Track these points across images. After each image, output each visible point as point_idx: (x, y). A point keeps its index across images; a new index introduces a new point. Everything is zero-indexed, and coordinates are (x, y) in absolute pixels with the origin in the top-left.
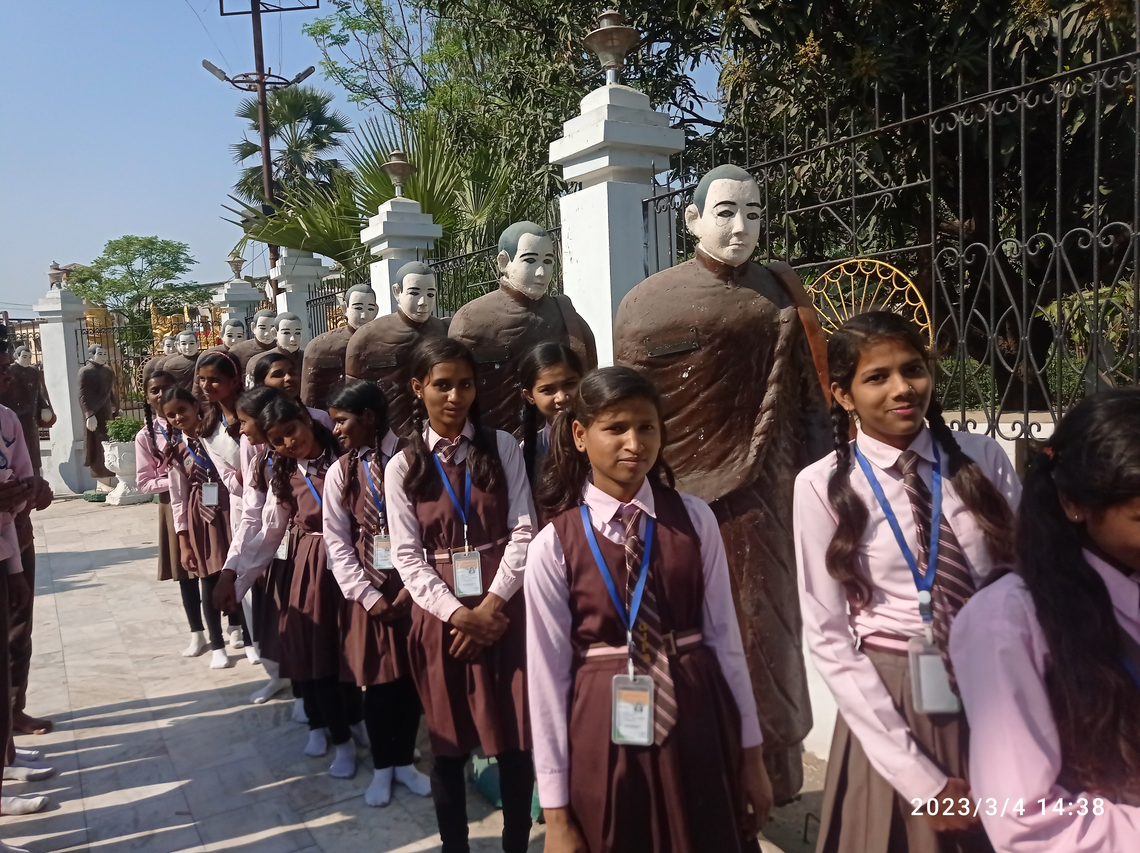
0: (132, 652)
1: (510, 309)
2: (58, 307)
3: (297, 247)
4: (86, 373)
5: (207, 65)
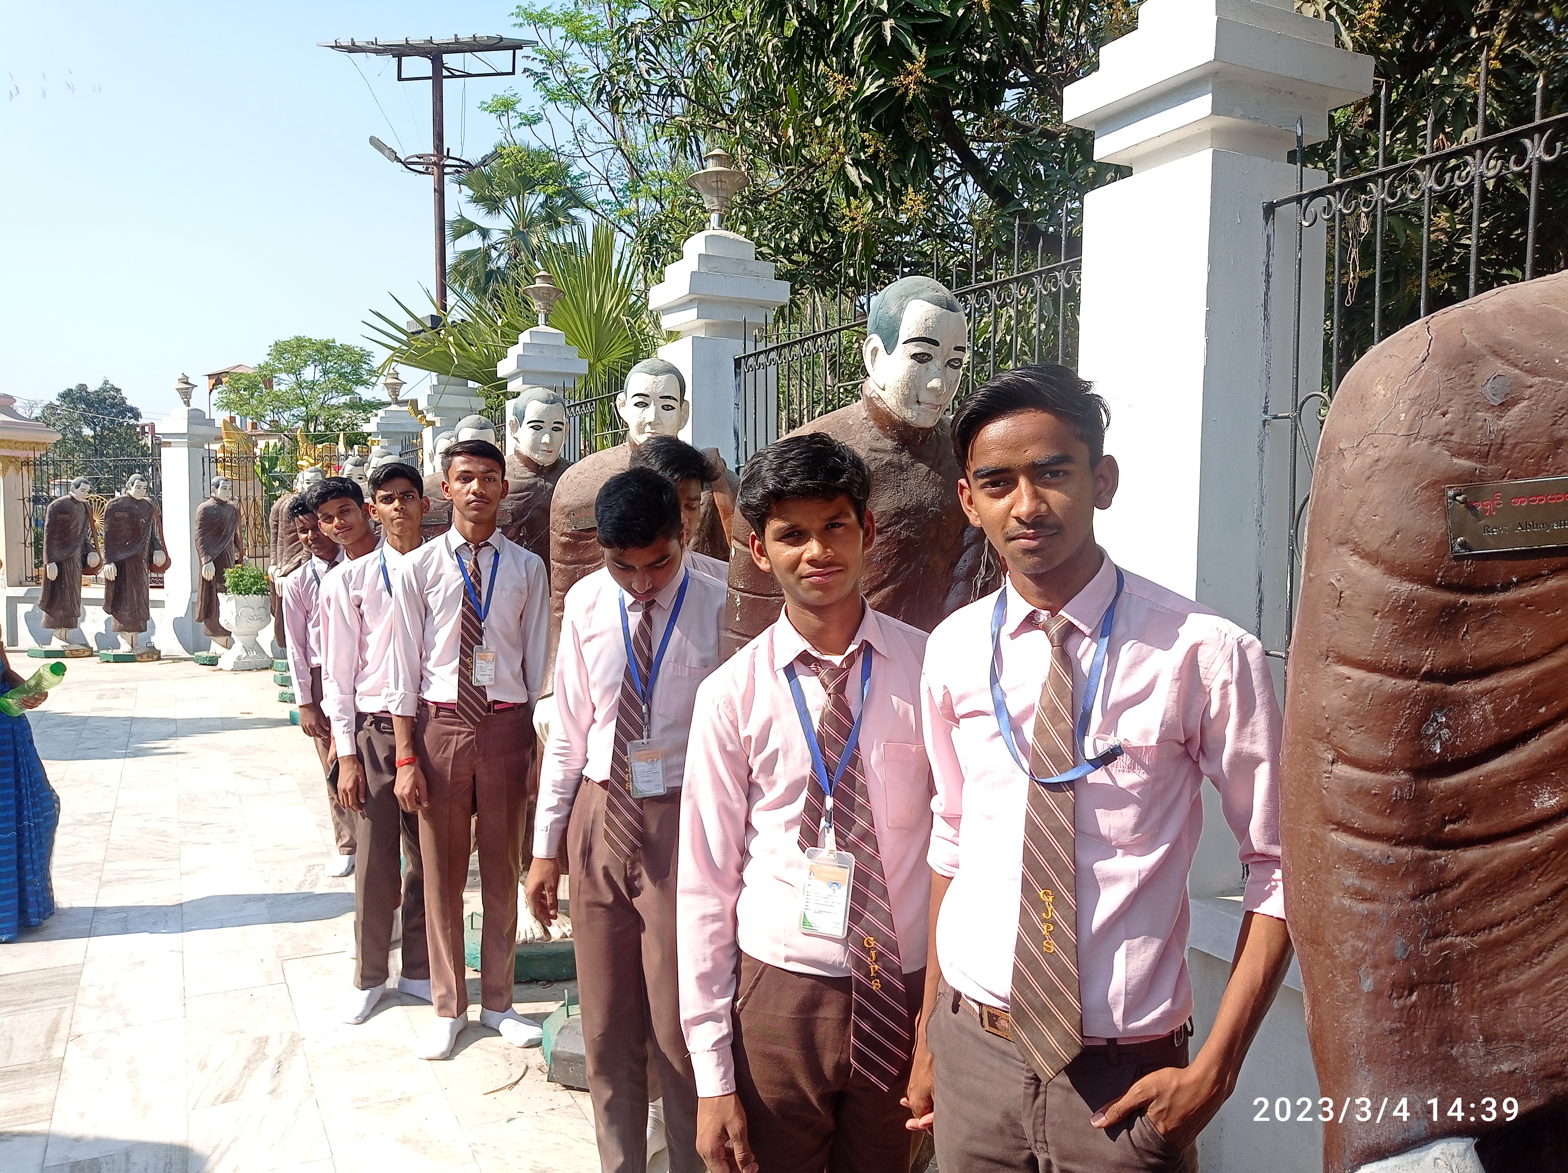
2: (184, 430)
4: (206, 510)
5: (375, 142)
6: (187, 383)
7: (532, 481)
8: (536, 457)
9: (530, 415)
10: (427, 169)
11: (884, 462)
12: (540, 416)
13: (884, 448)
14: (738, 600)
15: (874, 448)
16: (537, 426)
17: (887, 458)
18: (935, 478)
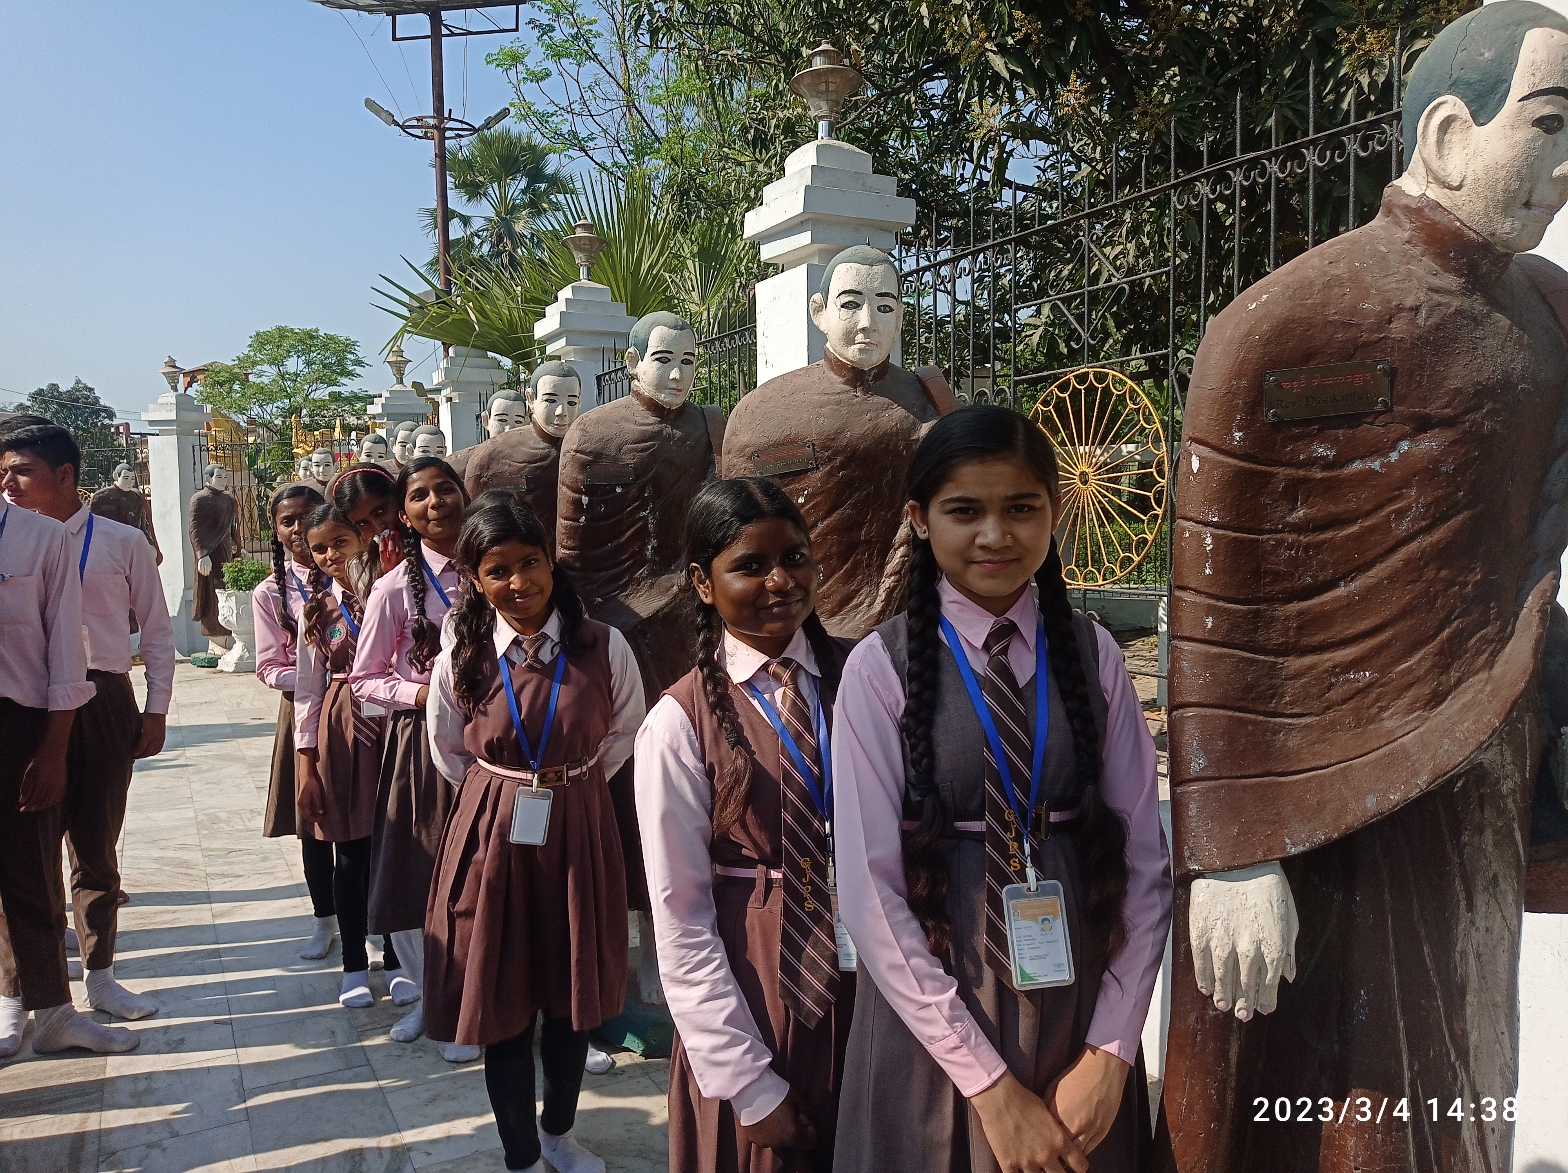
0: (205, 845)
1: (639, 419)
2: (172, 416)
3: (466, 344)
4: (201, 501)
5: (370, 104)
6: (174, 367)
7: (656, 428)
8: (662, 397)
9: (653, 345)
10: (426, 133)
11: (1452, 310)
12: (668, 345)
13: (1447, 286)
14: (1209, 541)
15: (1434, 286)
16: (663, 358)
17: (1456, 303)
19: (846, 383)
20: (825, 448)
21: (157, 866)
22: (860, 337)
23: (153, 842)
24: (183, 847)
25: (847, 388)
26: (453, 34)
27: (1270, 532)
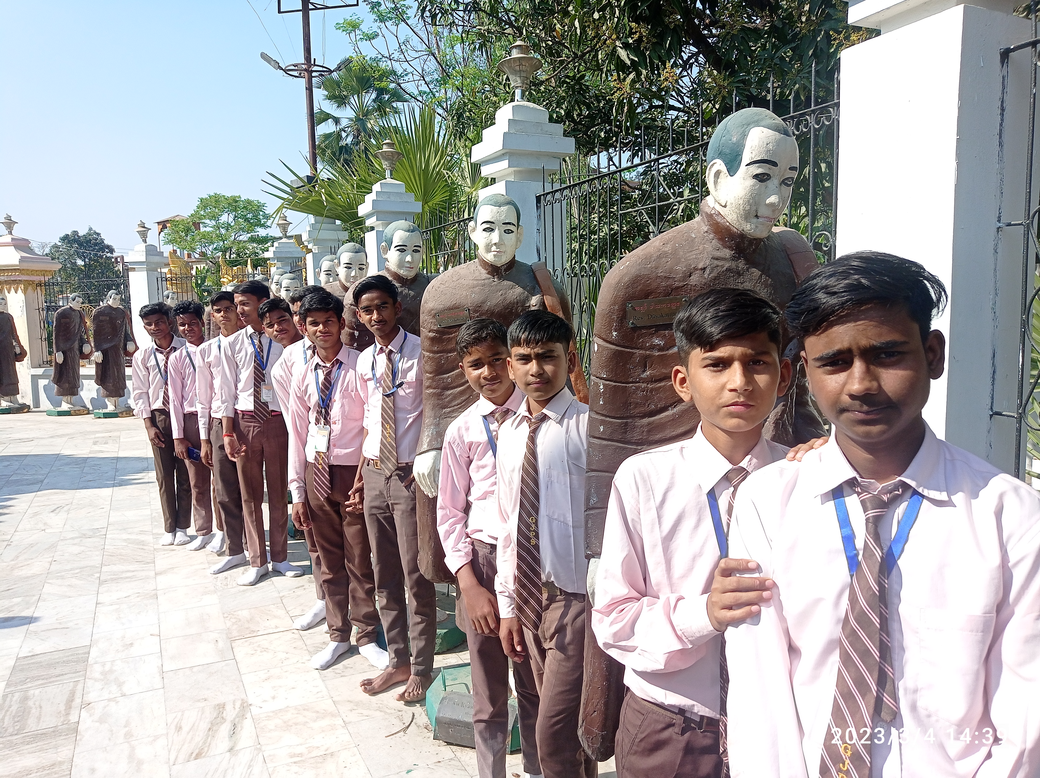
2: (144, 259)
3: (322, 215)
5: (264, 56)
6: (144, 227)
8: (402, 272)
9: (396, 241)
10: (300, 74)
11: (725, 268)
12: (404, 241)
13: (724, 256)
14: (602, 387)
15: (716, 256)
16: (402, 249)
17: (727, 265)
18: (767, 280)
19: (488, 273)
20: (475, 311)
21: (125, 544)
22: (494, 248)
23: (124, 529)
24: (142, 532)
25: (490, 276)
26: (316, 9)
27: (632, 382)
